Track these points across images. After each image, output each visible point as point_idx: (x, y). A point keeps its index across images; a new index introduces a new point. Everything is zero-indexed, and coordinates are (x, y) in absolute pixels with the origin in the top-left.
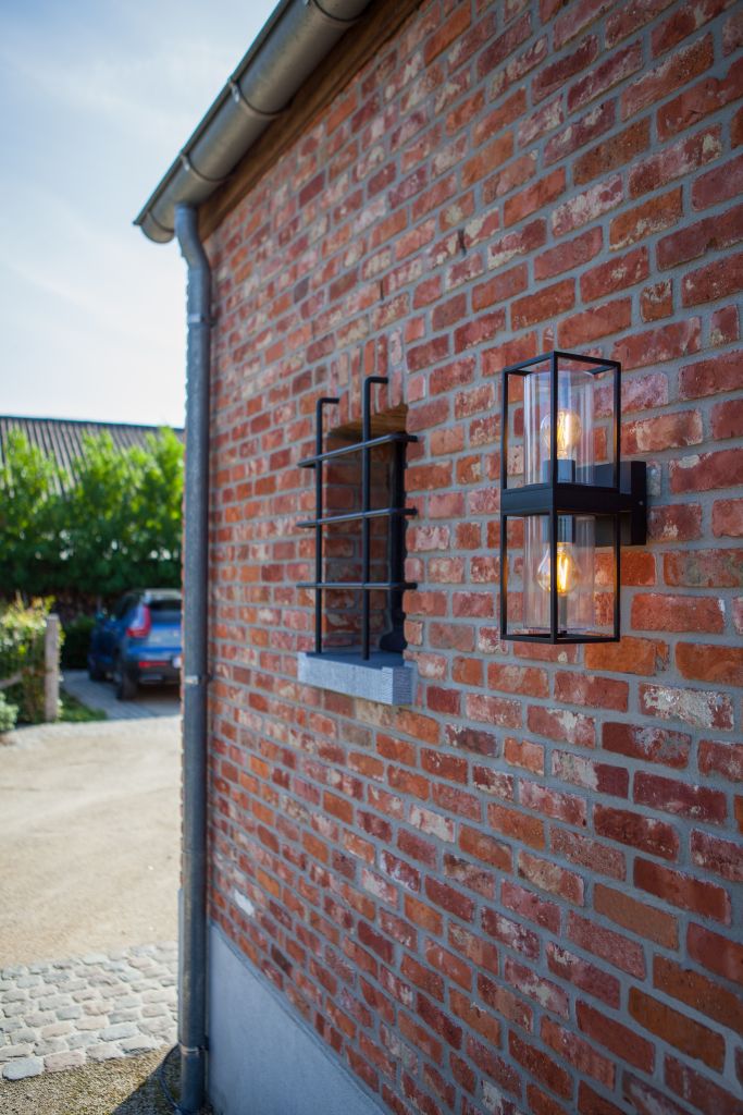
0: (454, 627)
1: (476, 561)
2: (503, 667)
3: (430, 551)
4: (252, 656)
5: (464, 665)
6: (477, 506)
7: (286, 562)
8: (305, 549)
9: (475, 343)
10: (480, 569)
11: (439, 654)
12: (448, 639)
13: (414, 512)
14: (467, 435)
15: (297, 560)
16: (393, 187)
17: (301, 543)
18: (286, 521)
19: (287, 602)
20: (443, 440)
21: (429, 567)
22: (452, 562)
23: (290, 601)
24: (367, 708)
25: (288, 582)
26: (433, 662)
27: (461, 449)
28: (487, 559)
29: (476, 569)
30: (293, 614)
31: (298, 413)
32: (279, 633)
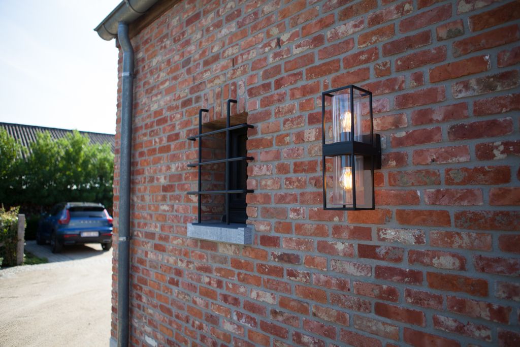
0: (275, 209)
1: (287, 179)
2: (303, 225)
3: (261, 176)
4: (156, 227)
5: (281, 225)
6: (288, 155)
7: (176, 183)
8: (188, 177)
9: (286, 85)
10: (290, 183)
11: (266, 221)
12: (272, 214)
13: (252, 159)
14: (282, 125)
15: (183, 182)
16: (240, 19)
17: (186, 174)
18: (177, 165)
19: (177, 201)
20: (268, 127)
21: (260, 183)
22: (274, 180)
23: (179, 201)
24: (225, 247)
25: (177, 192)
26: (263, 224)
27: (279, 131)
28: (294, 178)
29: (288, 183)
30: (181, 207)
31: (184, 116)
32: (173, 215)
